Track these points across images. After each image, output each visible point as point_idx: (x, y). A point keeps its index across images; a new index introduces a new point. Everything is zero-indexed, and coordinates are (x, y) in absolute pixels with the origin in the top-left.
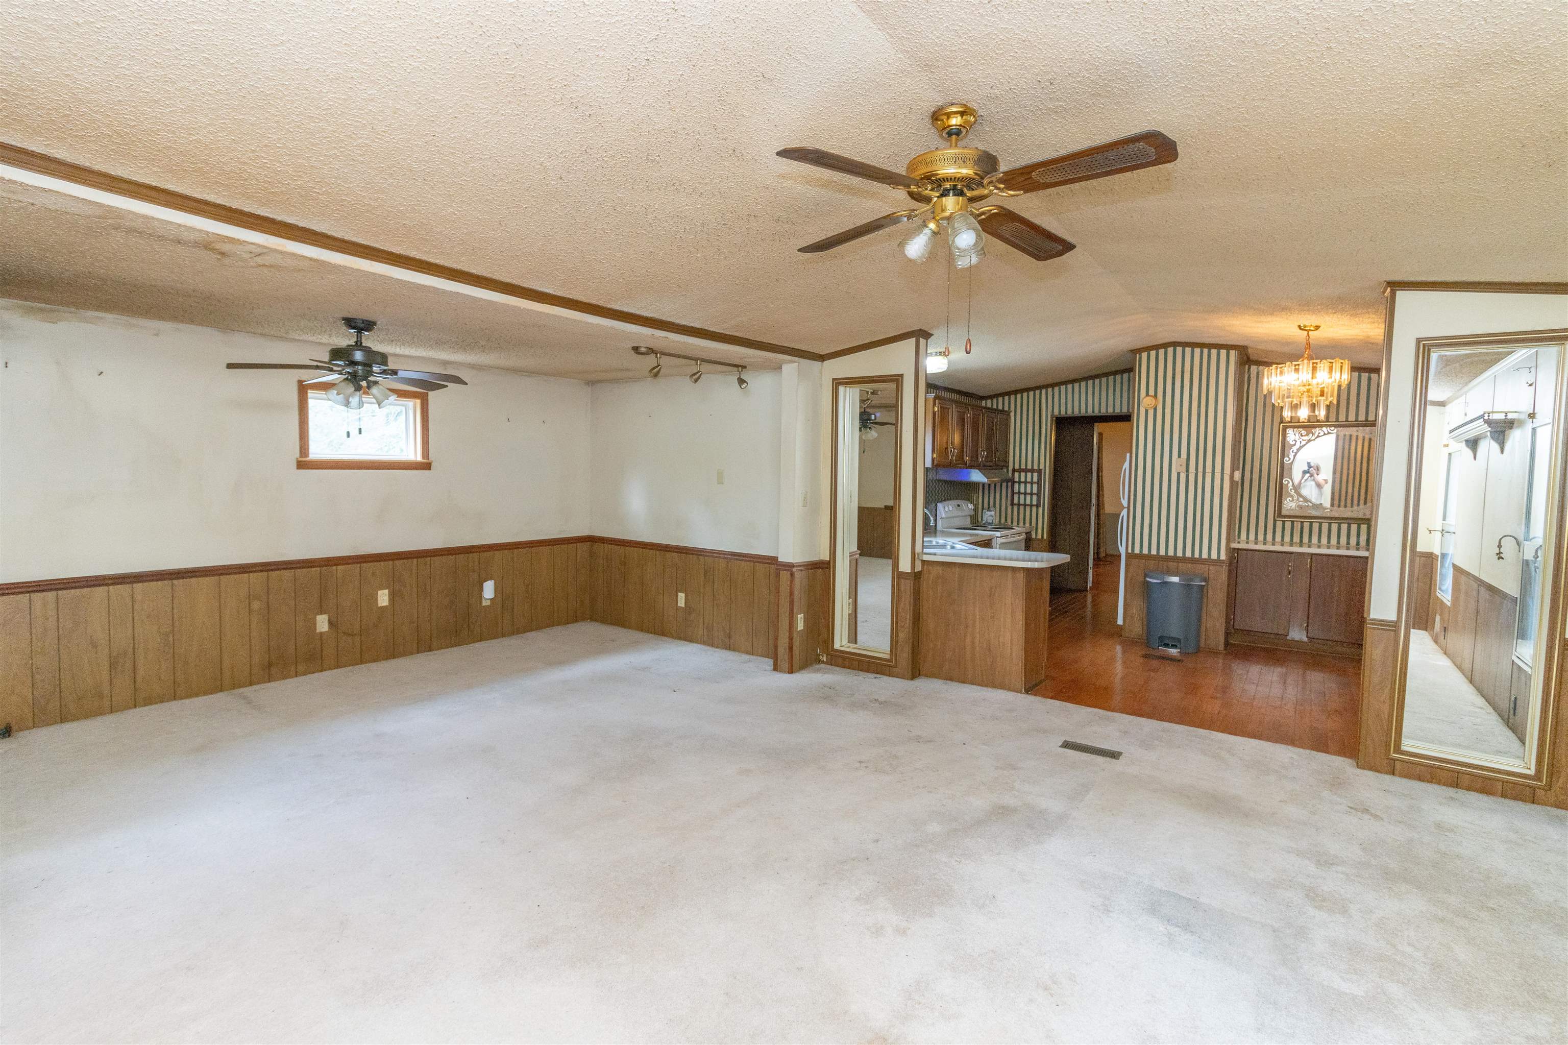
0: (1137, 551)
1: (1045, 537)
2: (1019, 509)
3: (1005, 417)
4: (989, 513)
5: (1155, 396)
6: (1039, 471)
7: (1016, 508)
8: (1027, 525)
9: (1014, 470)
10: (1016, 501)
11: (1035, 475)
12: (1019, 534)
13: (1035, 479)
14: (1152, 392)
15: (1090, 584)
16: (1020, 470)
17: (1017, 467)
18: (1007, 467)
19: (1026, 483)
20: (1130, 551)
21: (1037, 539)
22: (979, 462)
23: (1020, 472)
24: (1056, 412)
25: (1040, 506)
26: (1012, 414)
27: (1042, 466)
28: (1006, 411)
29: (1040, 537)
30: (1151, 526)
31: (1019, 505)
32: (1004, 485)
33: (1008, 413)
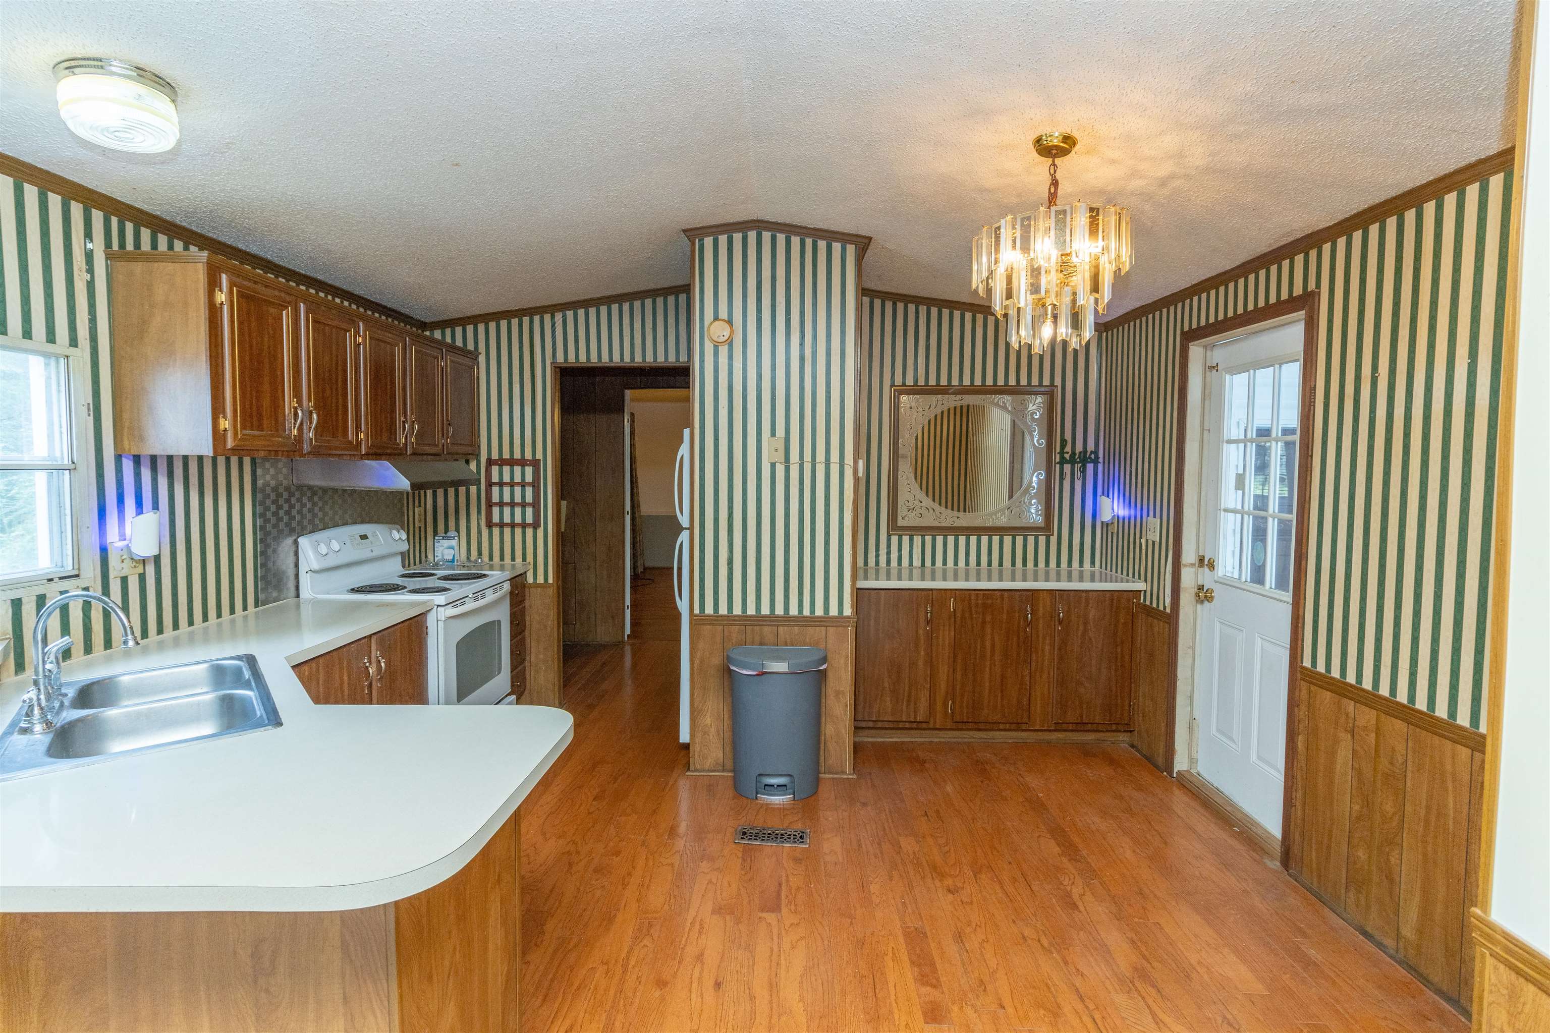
0: (709, 610)
1: (550, 581)
2: (502, 534)
3: (467, 362)
4: (446, 543)
5: (730, 322)
6: (535, 463)
7: (496, 531)
8: (519, 560)
9: (490, 462)
10: (496, 519)
11: (529, 470)
12: (495, 587)
13: (529, 478)
14: (723, 313)
16: (501, 462)
17: (495, 456)
18: (477, 456)
19: (512, 485)
20: (697, 611)
21: (536, 585)
22: (399, 445)
23: (501, 466)
24: (560, 359)
25: (539, 526)
26: (482, 359)
27: (539, 456)
28: (470, 352)
29: (541, 580)
30: (730, 562)
31: (502, 525)
32: (473, 489)
33: (473, 356)
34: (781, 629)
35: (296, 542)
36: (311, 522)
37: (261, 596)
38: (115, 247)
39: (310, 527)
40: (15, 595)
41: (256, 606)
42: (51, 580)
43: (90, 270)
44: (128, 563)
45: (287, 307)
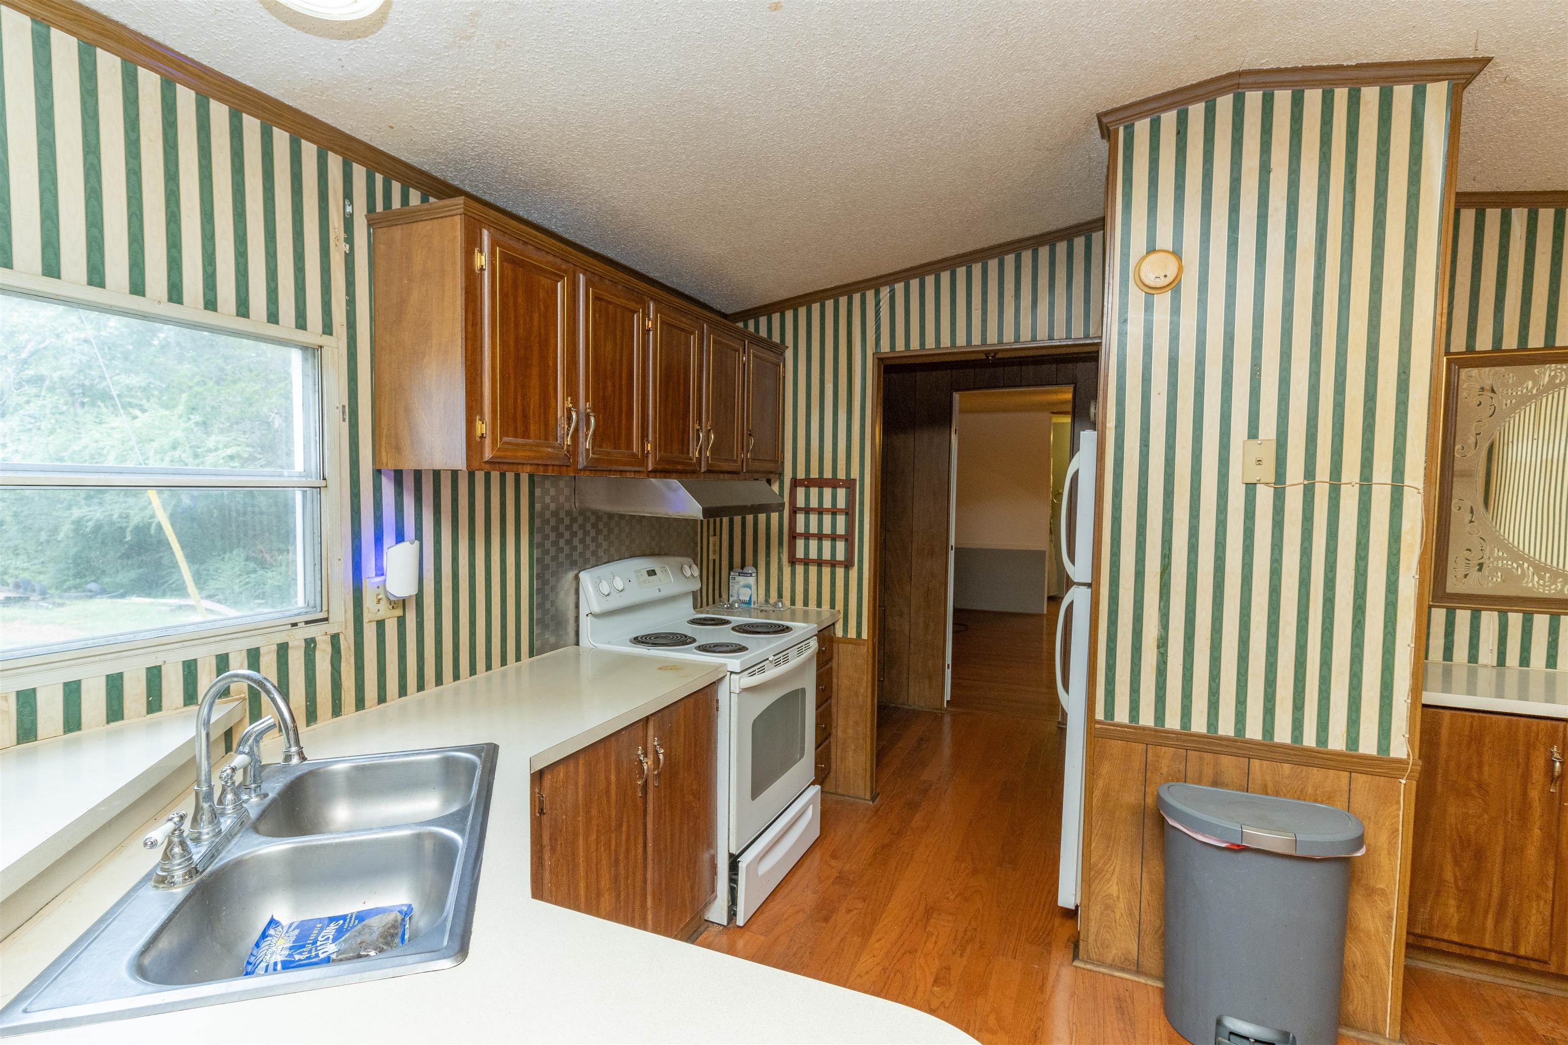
0: (1122, 716)
1: (865, 636)
2: (806, 572)
3: (771, 356)
4: (742, 580)
5: (1177, 253)
6: (849, 484)
7: (800, 569)
8: (826, 606)
9: (795, 483)
10: (800, 554)
11: (841, 493)
12: (800, 645)
13: (841, 504)
14: (1165, 239)
15: (947, 696)
16: (808, 483)
17: (801, 475)
18: (781, 475)
19: (820, 512)
20: (1100, 715)
21: (846, 640)
22: (691, 459)
23: (807, 487)
24: (885, 347)
25: (852, 565)
26: (789, 354)
27: (855, 474)
28: (775, 345)
29: (852, 634)
30: (1163, 644)
31: (806, 562)
32: (775, 516)
33: (779, 349)
34: (1255, 763)
35: (577, 578)
36: (594, 553)
37: (537, 644)
38: (379, 208)
39: (593, 560)
40: (251, 643)
41: (531, 654)
42: (295, 624)
43: (350, 240)
44: (384, 605)
45: (563, 277)
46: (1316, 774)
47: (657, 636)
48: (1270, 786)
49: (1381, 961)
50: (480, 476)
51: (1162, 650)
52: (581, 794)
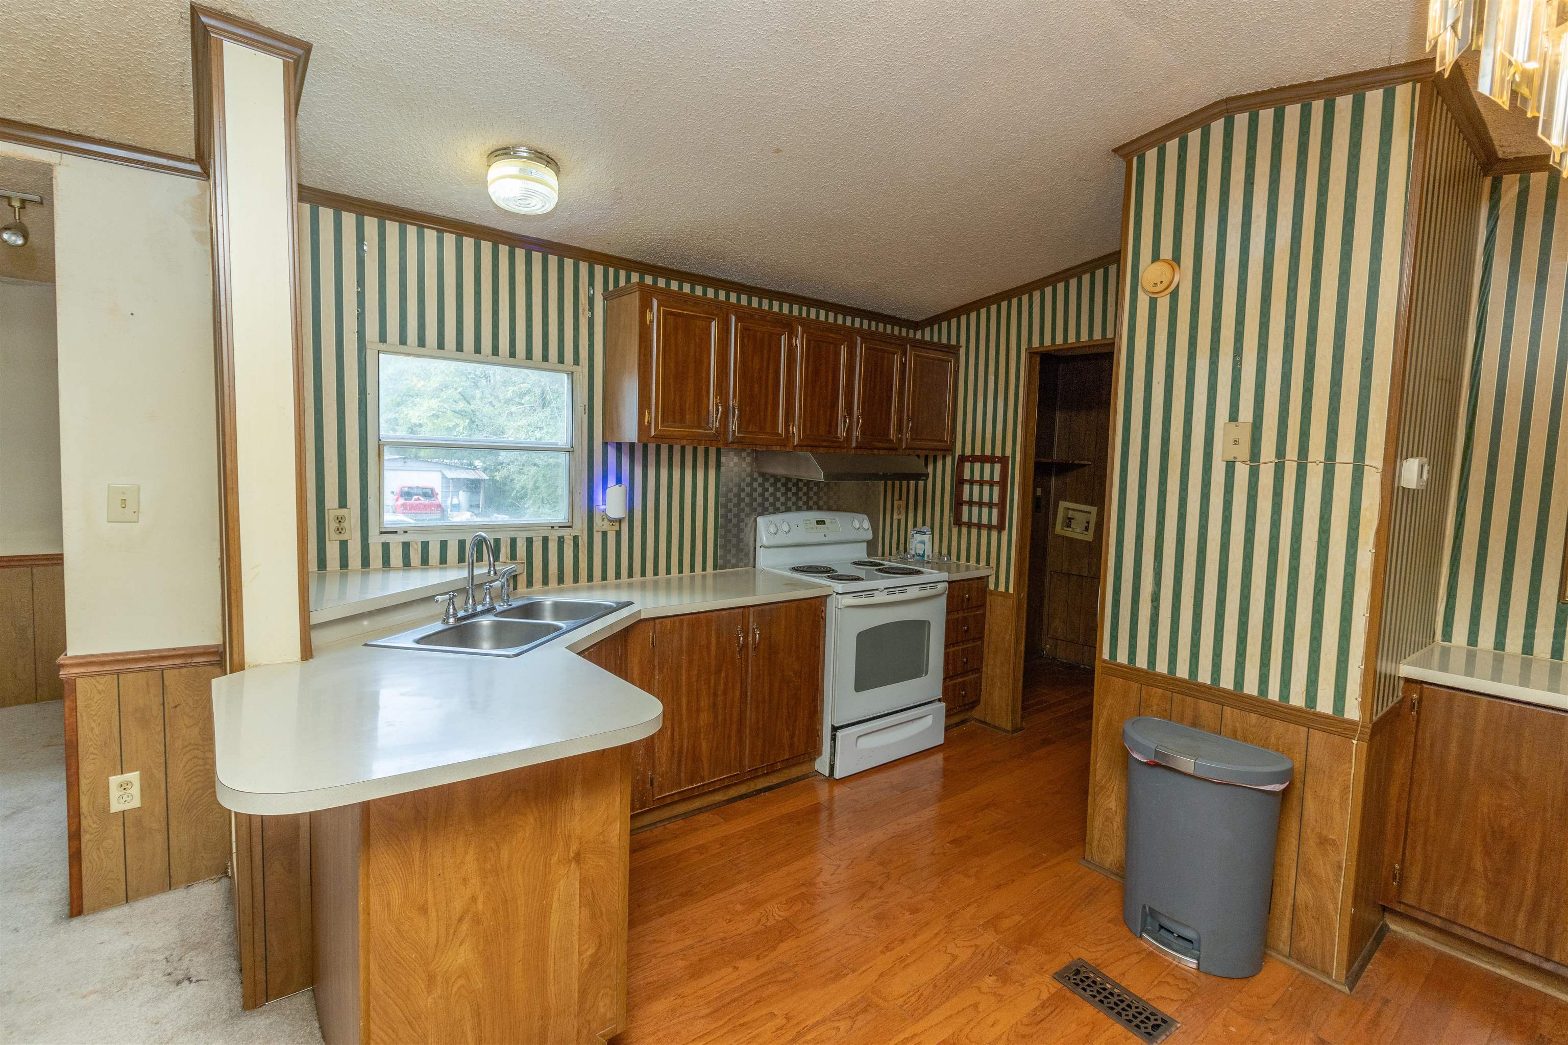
1: (1011, 591)
2: (969, 533)
3: (939, 355)
4: (919, 537)
5: (1177, 261)
6: (1003, 460)
7: (964, 530)
8: (983, 561)
9: (963, 458)
10: (965, 518)
11: (998, 468)
12: (931, 584)
13: (997, 477)
14: (1167, 250)
16: (974, 459)
17: (968, 452)
18: (953, 452)
19: (981, 483)
21: (997, 593)
22: (838, 438)
23: (972, 462)
24: (1036, 344)
25: (1004, 529)
26: (962, 351)
27: (1008, 452)
28: (953, 349)
29: (1002, 588)
30: (1156, 598)
31: (970, 525)
32: (921, 483)
33: (955, 352)
34: (1228, 710)
35: (755, 520)
36: (772, 504)
37: (720, 562)
38: (611, 288)
39: (771, 509)
40: (529, 534)
41: (715, 568)
42: (552, 527)
43: (591, 309)
44: (606, 523)
45: (715, 319)
46: (1279, 726)
47: (810, 567)
48: (1239, 733)
49: (1331, 907)
50: (652, 448)
51: (1155, 604)
52: (684, 643)
